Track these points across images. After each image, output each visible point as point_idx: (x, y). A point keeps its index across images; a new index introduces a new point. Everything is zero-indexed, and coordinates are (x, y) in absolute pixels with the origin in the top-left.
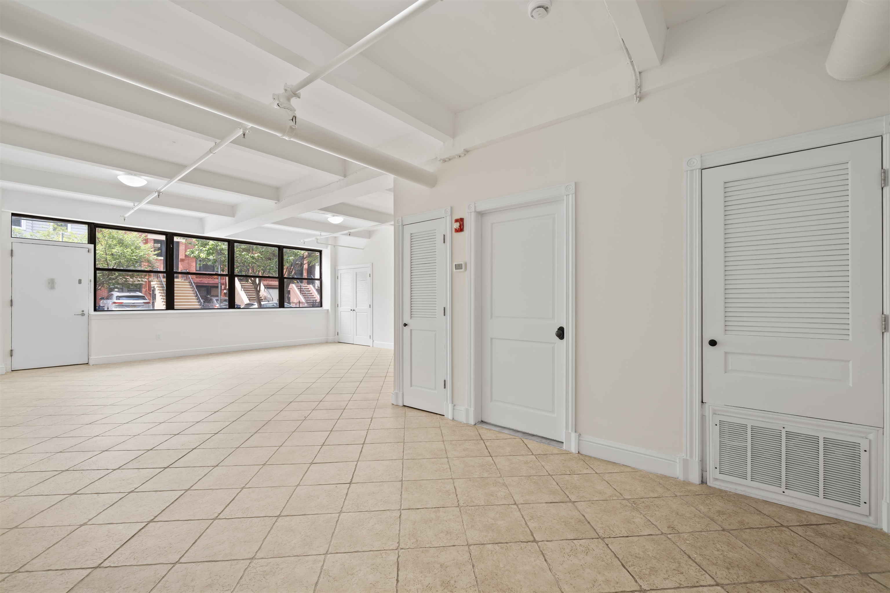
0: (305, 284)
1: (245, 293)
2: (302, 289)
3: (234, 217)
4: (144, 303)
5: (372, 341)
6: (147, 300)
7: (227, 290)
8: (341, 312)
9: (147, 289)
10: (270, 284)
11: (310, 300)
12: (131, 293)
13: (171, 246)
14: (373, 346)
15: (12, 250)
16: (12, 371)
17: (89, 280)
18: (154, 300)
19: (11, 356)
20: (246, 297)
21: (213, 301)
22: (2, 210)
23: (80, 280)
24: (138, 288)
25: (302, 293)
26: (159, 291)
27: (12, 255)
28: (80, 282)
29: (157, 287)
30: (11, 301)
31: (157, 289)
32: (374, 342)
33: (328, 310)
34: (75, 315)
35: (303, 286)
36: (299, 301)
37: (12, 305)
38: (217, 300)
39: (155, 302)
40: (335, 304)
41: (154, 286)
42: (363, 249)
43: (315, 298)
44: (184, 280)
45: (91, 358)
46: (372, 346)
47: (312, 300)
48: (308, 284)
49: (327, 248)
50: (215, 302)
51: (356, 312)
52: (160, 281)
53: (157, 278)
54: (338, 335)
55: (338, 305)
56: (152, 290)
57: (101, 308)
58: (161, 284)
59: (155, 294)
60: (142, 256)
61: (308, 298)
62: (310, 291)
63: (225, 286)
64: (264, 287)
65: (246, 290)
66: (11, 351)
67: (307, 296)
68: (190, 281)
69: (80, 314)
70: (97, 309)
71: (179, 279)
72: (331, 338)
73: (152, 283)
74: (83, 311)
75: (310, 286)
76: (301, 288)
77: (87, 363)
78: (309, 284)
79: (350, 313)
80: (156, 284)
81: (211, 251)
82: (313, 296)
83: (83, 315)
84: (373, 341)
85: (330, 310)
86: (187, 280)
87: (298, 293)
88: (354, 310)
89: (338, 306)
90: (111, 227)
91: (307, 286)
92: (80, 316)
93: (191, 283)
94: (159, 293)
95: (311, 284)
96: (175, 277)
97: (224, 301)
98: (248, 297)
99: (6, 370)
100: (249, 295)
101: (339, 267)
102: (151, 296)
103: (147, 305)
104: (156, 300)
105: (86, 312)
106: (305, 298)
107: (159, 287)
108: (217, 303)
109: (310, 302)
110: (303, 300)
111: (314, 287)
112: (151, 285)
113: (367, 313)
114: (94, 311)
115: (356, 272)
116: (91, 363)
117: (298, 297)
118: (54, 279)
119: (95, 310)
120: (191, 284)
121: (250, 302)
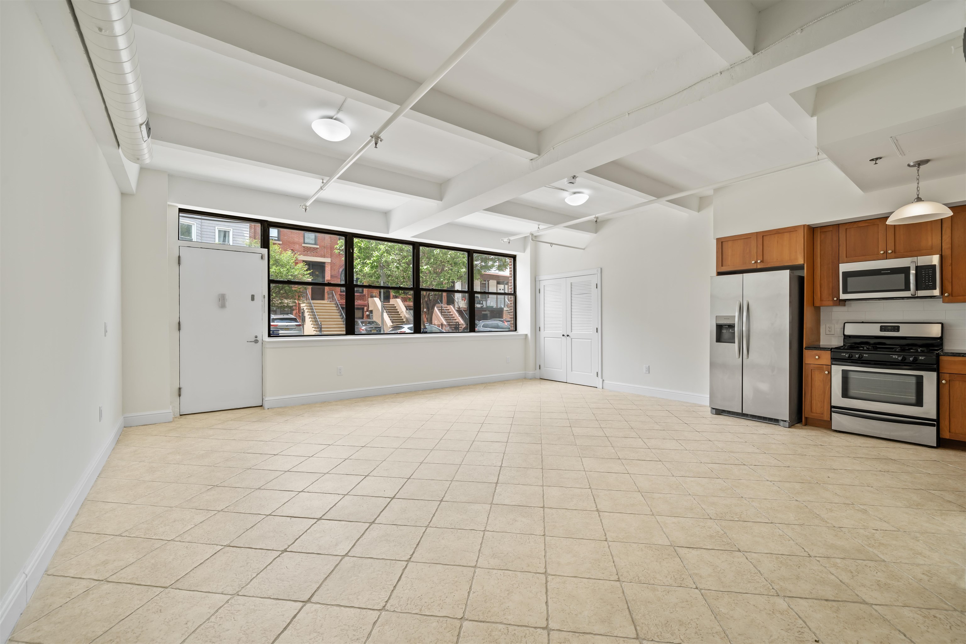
0: (444, 305)
1: (388, 315)
2: (444, 310)
3: (441, 200)
4: (297, 325)
5: (601, 380)
6: (299, 322)
7: (369, 311)
8: (545, 338)
9: (297, 312)
10: (410, 305)
11: (452, 322)
12: (284, 316)
13: (351, 251)
14: (603, 388)
15: (179, 257)
16: (181, 415)
17: (263, 296)
18: (303, 323)
19: (180, 395)
20: (389, 319)
21: (358, 324)
22: (169, 203)
23: (253, 295)
24: (291, 310)
25: (443, 315)
26: (308, 313)
27: (179, 263)
28: (253, 298)
29: (306, 309)
30: (179, 323)
31: (306, 311)
32: (605, 382)
33: (526, 335)
34: (247, 342)
35: (444, 307)
36: (442, 323)
37: (180, 329)
38: (362, 323)
39: (305, 324)
40: (536, 328)
41: (304, 308)
42: (584, 249)
43: (456, 320)
44: (330, 302)
45: (266, 399)
46: (601, 387)
47: (454, 322)
48: (447, 305)
49: (524, 251)
50: (360, 324)
51: (572, 339)
52: (309, 303)
53: (306, 300)
54: (540, 369)
55: (540, 328)
56: (302, 312)
57: (275, 332)
58: (310, 306)
59: (305, 317)
60: (296, 275)
61: (450, 320)
62: (450, 312)
63: (367, 307)
64: (406, 309)
65: (389, 312)
66: (180, 389)
67: (449, 317)
68: (337, 302)
69: (253, 340)
70: (271, 334)
71: (325, 300)
72: (531, 373)
73: (302, 305)
74: (256, 337)
75: (450, 307)
76: (442, 310)
77: (261, 405)
78: (450, 305)
79: (561, 339)
80: (305, 306)
81: (375, 264)
82: (454, 317)
83: (256, 341)
84: (603, 380)
85: (529, 335)
86: (333, 302)
87: (440, 315)
88: (568, 336)
89: (540, 330)
90: (285, 226)
91: (447, 307)
92: (253, 343)
93: (337, 304)
94: (309, 315)
95: (451, 305)
96: (355, 291)
97: (368, 323)
98: (391, 320)
99: (174, 415)
100: (392, 317)
101: (542, 277)
102: (300, 318)
103: (299, 327)
104: (305, 322)
105: (259, 339)
106: (446, 320)
107: (308, 309)
108: (363, 325)
109: (453, 324)
110: (445, 323)
111: (454, 307)
112: (301, 307)
113: (590, 340)
114: (268, 337)
115: (571, 283)
116: (266, 405)
117: (439, 319)
118: (225, 294)
119: (269, 335)
120: (337, 306)
121: (393, 324)
